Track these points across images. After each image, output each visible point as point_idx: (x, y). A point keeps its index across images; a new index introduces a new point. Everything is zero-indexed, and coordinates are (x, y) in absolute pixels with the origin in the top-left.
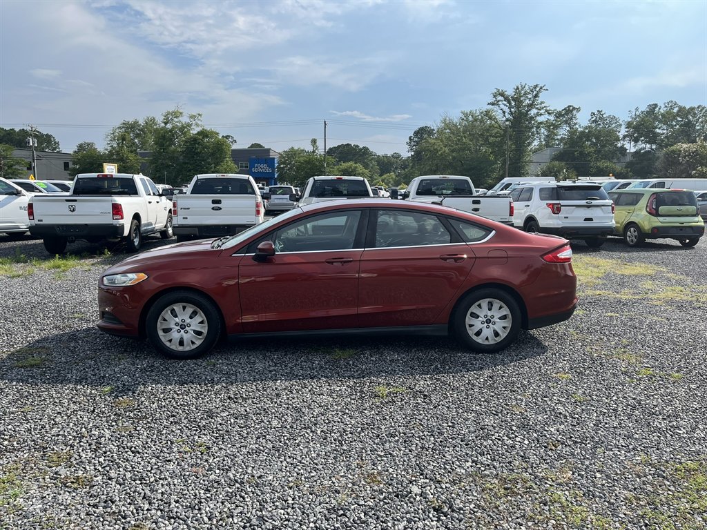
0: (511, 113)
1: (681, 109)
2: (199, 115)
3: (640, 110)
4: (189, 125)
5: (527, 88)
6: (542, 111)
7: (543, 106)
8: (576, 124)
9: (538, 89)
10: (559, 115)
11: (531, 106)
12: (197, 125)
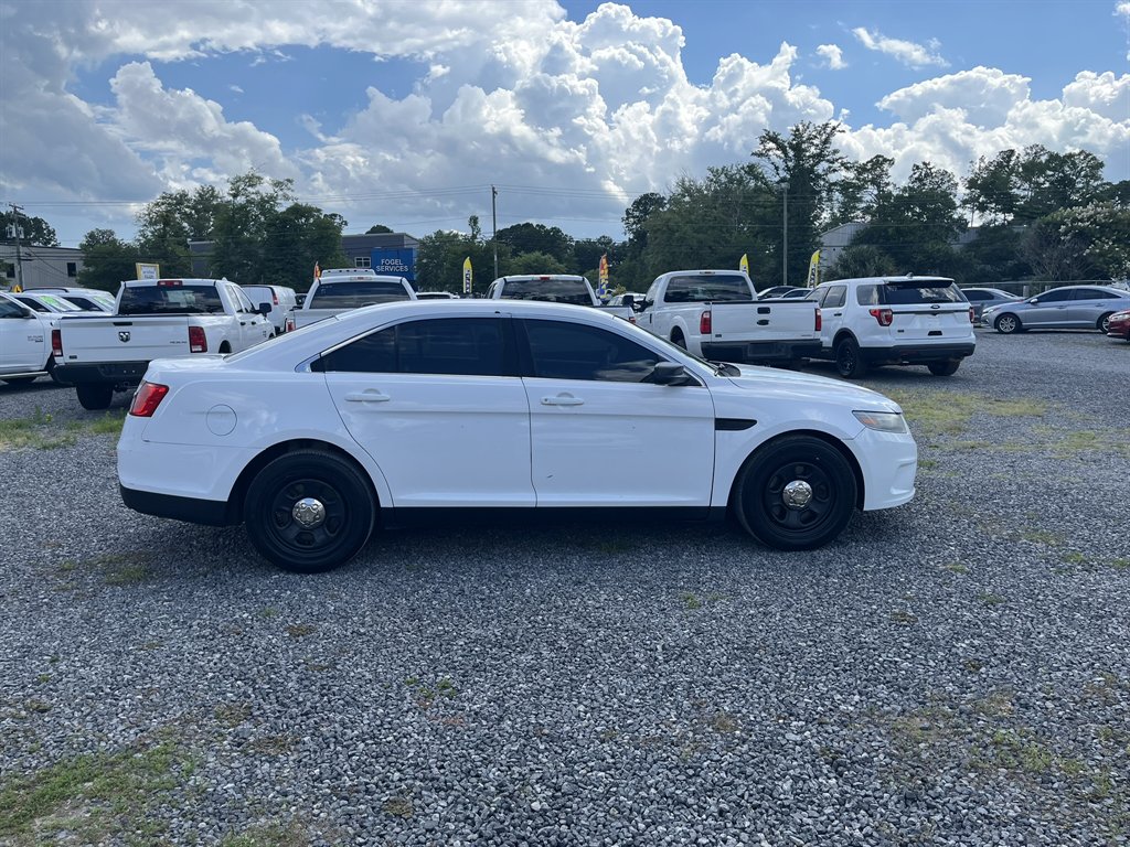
0: (788, 169)
1: (1053, 157)
2: (289, 180)
3: (986, 161)
4: (273, 198)
5: (811, 128)
6: (836, 165)
7: (837, 156)
8: (888, 184)
9: (829, 130)
10: (862, 169)
11: (819, 157)
12: (286, 198)
